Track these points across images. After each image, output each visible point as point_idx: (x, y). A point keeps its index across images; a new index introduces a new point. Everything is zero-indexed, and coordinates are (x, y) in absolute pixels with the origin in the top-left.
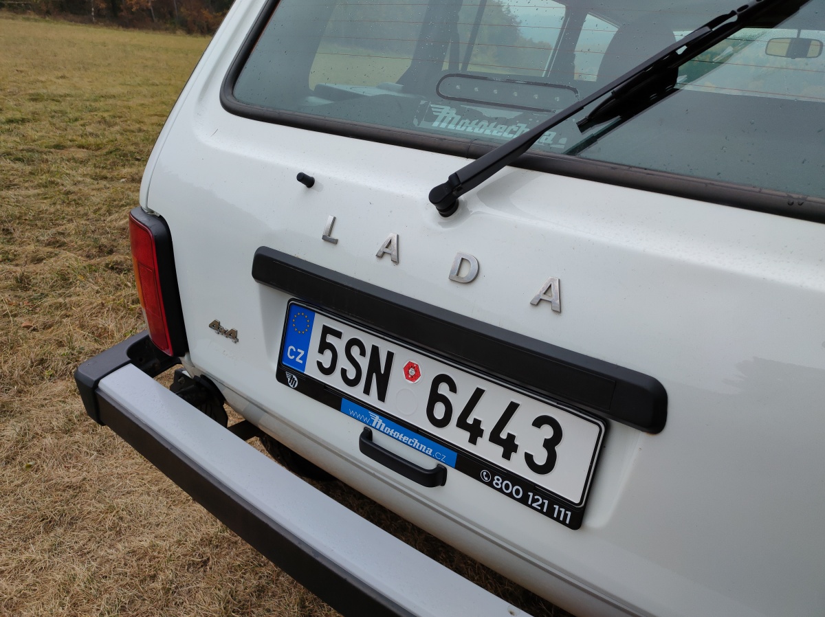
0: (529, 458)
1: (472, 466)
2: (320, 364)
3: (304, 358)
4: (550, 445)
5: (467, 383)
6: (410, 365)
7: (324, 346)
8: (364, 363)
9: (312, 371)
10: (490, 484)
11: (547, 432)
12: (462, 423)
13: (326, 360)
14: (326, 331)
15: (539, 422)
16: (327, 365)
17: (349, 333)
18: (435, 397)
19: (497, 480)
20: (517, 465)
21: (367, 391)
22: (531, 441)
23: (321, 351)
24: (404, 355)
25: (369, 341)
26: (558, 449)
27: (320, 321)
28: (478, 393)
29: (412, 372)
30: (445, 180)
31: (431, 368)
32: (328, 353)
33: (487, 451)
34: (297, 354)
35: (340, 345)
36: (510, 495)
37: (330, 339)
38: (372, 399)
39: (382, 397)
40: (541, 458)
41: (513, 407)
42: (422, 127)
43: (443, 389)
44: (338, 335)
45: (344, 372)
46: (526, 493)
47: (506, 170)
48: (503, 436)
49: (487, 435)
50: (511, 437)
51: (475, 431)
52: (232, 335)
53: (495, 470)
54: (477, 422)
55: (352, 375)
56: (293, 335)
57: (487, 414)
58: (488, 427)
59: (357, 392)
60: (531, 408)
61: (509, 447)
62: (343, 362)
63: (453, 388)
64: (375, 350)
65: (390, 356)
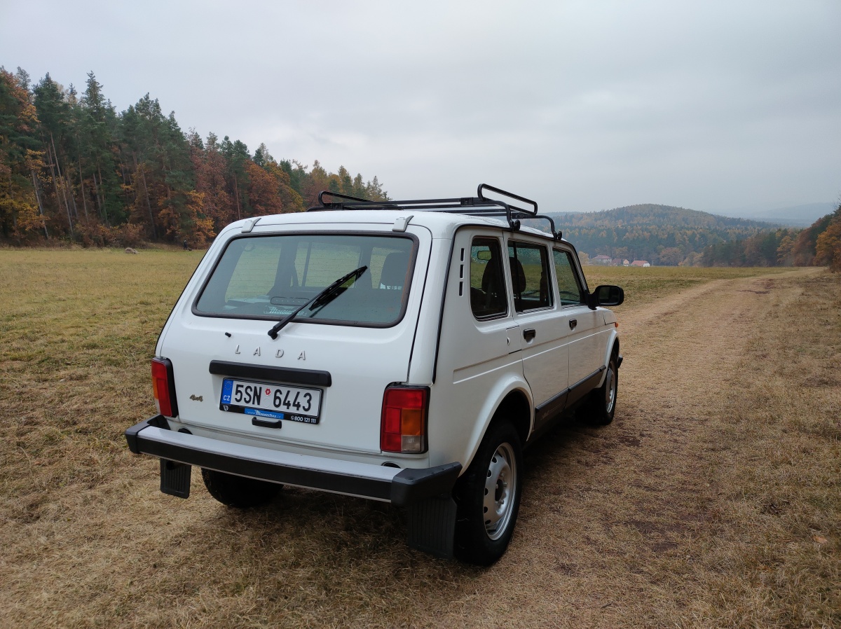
0: (304, 407)
1: (288, 416)
2: (236, 399)
3: (230, 399)
4: (309, 401)
5: (284, 390)
6: (267, 390)
7: (238, 391)
8: (252, 394)
9: (233, 402)
10: (294, 420)
11: (308, 397)
12: (285, 404)
13: (238, 396)
14: (238, 386)
15: (305, 396)
16: (238, 399)
17: (246, 384)
18: (276, 398)
19: (296, 418)
20: (301, 411)
21: (253, 403)
22: (303, 401)
23: (236, 394)
24: (265, 387)
25: (253, 385)
26: (311, 402)
27: (235, 383)
28: (288, 392)
29: (268, 392)
30: (272, 328)
31: (273, 389)
32: (239, 394)
33: (293, 410)
34: (227, 398)
35: (243, 390)
36: (300, 421)
37: (240, 389)
38: (256, 406)
39: (259, 404)
40: (306, 407)
41: (298, 393)
42: (266, 314)
43: (278, 394)
44: (242, 386)
45: (245, 399)
46: (305, 419)
47: (290, 324)
48: (296, 403)
49: (292, 405)
50: (299, 403)
51: (288, 405)
52: (200, 399)
53: (295, 415)
54: (289, 402)
55: (248, 400)
56: (226, 391)
57: (291, 399)
58: (292, 403)
59: (250, 405)
60: (303, 392)
61: (298, 406)
63: (281, 393)
64: (255, 388)
65: (261, 388)
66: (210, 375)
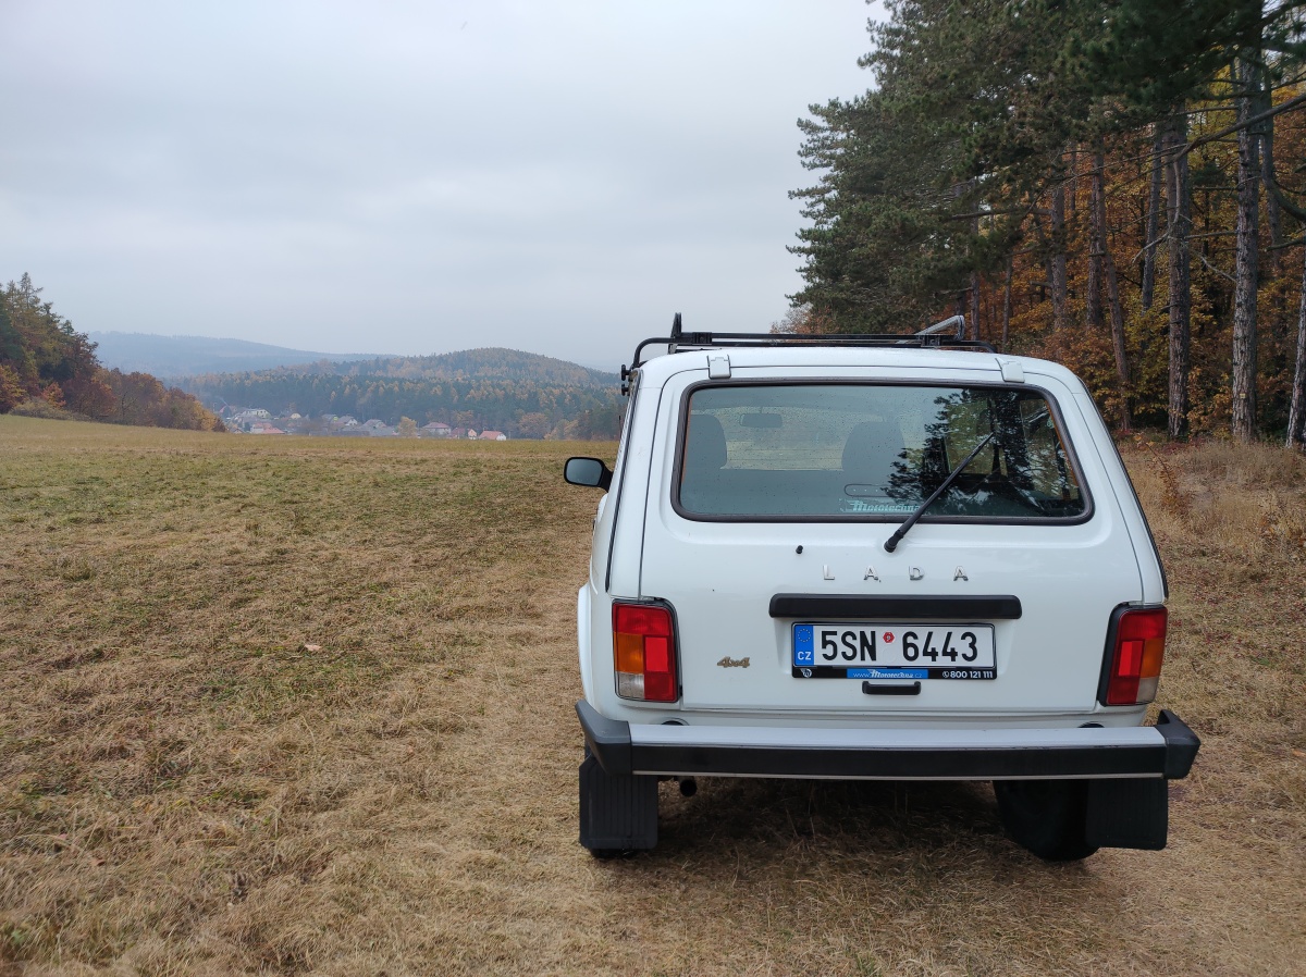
0: (964, 656)
1: (936, 673)
2: (825, 656)
3: (812, 656)
4: (972, 645)
5: (923, 632)
6: (887, 634)
7: (824, 645)
8: (857, 644)
9: (819, 661)
10: (950, 678)
11: (969, 640)
12: (926, 653)
13: (829, 650)
14: (825, 634)
15: (963, 637)
16: (830, 654)
17: (841, 630)
18: (906, 646)
19: (953, 674)
20: (960, 662)
21: (863, 658)
22: (962, 647)
23: (824, 647)
24: (881, 631)
25: (857, 630)
26: (976, 645)
27: (818, 631)
28: (930, 634)
29: (889, 638)
31: (899, 632)
32: (830, 647)
33: (943, 661)
34: (805, 655)
35: (837, 639)
36: (961, 678)
37: (828, 638)
38: (868, 661)
39: (873, 657)
40: (970, 654)
41: (949, 634)
42: (847, 512)
43: (910, 640)
44: (835, 633)
45: (844, 654)
46: (968, 673)
47: (915, 526)
48: (949, 650)
49: (940, 653)
50: (953, 649)
51: (934, 654)
52: (745, 663)
53: (949, 670)
54: (933, 649)
55: (850, 653)
56: (801, 643)
57: (937, 643)
58: (940, 650)
59: (857, 662)
60: (958, 632)
61: (953, 654)
62: (841, 648)
63: (915, 637)
64: (862, 634)
65: (873, 633)
66: (772, 619)
